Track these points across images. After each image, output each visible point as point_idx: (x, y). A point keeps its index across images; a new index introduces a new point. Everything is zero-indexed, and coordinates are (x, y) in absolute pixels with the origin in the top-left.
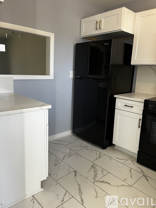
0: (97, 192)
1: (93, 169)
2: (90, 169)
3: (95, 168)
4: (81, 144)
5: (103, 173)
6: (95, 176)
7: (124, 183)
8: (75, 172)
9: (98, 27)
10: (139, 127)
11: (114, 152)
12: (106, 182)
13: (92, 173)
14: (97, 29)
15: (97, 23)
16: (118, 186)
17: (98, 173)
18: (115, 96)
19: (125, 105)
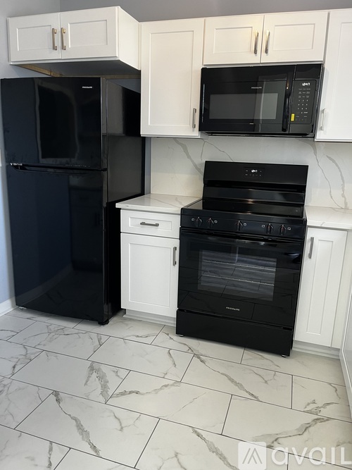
0: (119, 420)
1: (95, 375)
2: (89, 377)
3: (98, 370)
4: (48, 326)
5: (118, 376)
6: (105, 387)
7: (165, 382)
8: (56, 394)
9: (58, 44)
10: (175, 263)
11: (127, 325)
12: (130, 392)
13: (95, 383)
14: (55, 48)
15: (54, 32)
16: (156, 391)
17: (108, 378)
18: (118, 205)
19: (143, 224)
